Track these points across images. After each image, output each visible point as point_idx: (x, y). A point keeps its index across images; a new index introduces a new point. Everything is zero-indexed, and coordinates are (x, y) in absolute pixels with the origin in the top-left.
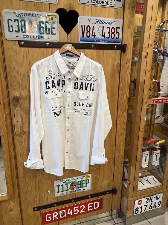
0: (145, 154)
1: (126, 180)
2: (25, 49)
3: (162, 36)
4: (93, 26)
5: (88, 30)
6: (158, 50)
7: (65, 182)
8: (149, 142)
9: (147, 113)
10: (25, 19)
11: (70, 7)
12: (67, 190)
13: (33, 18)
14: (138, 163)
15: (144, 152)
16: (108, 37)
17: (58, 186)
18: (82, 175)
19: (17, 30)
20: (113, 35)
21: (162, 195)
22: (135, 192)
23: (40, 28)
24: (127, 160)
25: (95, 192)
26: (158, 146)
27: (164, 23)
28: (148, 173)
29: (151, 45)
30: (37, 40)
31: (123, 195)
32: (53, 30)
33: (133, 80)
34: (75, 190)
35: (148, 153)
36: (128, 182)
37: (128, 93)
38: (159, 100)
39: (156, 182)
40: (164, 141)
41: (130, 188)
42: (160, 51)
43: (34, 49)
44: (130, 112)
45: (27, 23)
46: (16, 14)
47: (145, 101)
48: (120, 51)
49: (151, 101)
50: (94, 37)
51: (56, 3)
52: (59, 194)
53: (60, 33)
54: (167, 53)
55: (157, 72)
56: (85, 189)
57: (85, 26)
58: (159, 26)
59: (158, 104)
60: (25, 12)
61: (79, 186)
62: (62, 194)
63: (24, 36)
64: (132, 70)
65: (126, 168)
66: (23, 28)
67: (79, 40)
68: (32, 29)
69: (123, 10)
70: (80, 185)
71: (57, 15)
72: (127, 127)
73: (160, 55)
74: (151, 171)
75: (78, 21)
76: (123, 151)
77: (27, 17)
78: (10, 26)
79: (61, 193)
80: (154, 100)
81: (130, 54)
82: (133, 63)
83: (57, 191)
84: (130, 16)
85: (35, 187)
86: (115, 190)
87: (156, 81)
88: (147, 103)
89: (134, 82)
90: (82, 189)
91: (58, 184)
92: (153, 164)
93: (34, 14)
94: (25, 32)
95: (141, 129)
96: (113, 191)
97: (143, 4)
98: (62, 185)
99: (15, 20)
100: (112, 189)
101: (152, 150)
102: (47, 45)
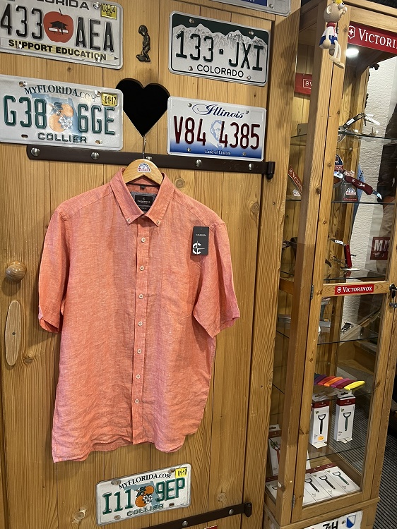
0: (319, 414)
1: (276, 478)
2: (41, 163)
3: (351, 146)
4: (201, 120)
5: (190, 127)
6: (345, 177)
7: (125, 486)
8: (327, 385)
9: (322, 315)
10: (46, 99)
11: (151, 78)
12: (129, 506)
13: (63, 97)
14: (302, 437)
15: (316, 410)
16: (234, 144)
17: (107, 496)
18: (168, 467)
19: (26, 122)
20: (245, 140)
21: (359, 515)
22: (296, 508)
23: (80, 118)
24: (277, 428)
25: (198, 512)
26: (350, 394)
27: (356, 119)
28: (327, 461)
29: (329, 166)
30: (71, 145)
31: (269, 519)
32: (110, 124)
33: (289, 240)
34: (149, 505)
35: (325, 410)
36: (280, 486)
37: (278, 269)
38: (348, 286)
39: (346, 482)
40: (361, 382)
41: (284, 500)
42: (348, 179)
43: (64, 165)
44: (283, 312)
45: (49, 108)
46: (24, 86)
47: (316, 290)
48: (260, 175)
49: (330, 289)
50: (202, 143)
51: (119, 68)
52: (109, 518)
53: (124, 132)
54: (363, 184)
55: (342, 222)
56: (173, 504)
57: (182, 118)
58: (346, 126)
59: (346, 297)
60: (47, 83)
61: (160, 496)
62: (117, 517)
63: (41, 136)
64: (286, 217)
65: (274, 448)
66: (41, 118)
67: (168, 150)
68: (61, 121)
69: (266, 88)
70: (163, 492)
71: (119, 92)
72: (275, 349)
73: (349, 186)
74: (334, 455)
75: (166, 108)
76: (267, 408)
77: (51, 95)
78: (9, 112)
79: (113, 514)
80: (337, 287)
81: (283, 184)
82: (290, 202)
83: (104, 509)
84: (281, 102)
85: (47, 498)
86: (249, 506)
87: (342, 243)
88: (321, 294)
89: (293, 245)
90: (166, 504)
91: (107, 492)
92: (338, 438)
93: (67, 89)
94: (44, 126)
95: (309, 355)
96: (244, 509)
97: (309, 77)
98: (118, 494)
99: (22, 100)
100: (241, 503)
101: (334, 404)
102: (94, 157)
